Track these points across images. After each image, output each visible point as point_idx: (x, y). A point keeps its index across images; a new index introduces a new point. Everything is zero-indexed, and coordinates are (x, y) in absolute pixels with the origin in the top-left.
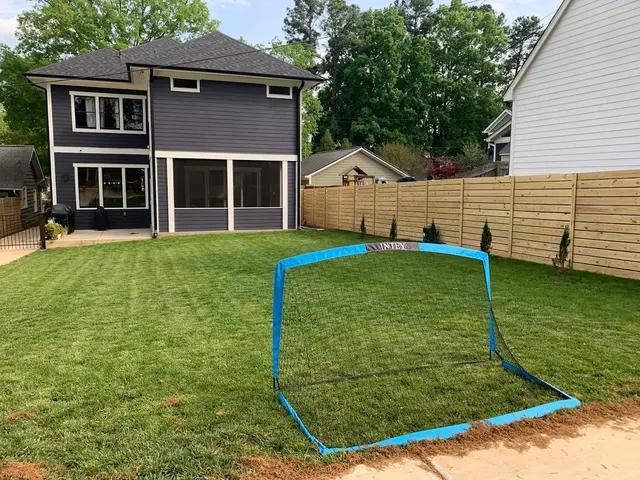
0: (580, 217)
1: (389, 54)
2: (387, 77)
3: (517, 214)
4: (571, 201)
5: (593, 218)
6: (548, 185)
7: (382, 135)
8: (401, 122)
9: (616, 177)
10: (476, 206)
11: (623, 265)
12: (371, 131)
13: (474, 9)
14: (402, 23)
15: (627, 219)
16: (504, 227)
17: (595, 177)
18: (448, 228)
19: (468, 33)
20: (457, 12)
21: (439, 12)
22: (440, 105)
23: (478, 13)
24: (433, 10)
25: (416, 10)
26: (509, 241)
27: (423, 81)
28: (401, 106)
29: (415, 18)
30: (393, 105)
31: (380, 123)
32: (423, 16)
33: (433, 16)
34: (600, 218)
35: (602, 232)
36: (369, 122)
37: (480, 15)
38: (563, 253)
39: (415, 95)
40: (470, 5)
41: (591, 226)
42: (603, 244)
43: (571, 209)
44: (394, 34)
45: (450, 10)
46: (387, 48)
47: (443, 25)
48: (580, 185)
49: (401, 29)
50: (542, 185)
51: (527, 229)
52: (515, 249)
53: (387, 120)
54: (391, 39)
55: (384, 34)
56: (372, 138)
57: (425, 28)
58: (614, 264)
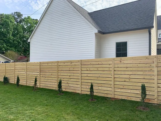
0: (41, 73)
1: (9, 27)
2: (9, 33)
3: (28, 73)
4: (39, 69)
5: (44, 73)
6: (34, 65)
7: (7, 48)
8: (13, 45)
9: (48, 63)
10: (18, 71)
11: (50, 86)
12: (3, 47)
13: (34, 19)
14: (13, 19)
15: (50, 74)
16: (24, 77)
17: (44, 63)
18: (11, 77)
19: (32, 25)
20: (29, 19)
21: (25, 18)
22: (25, 42)
23: (34, 21)
24: (23, 18)
25: (18, 17)
26: (26, 81)
27: (20, 35)
28: (14, 41)
29: (18, 18)
30: (11, 40)
31: (6, 45)
32: (20, 19)
33: (23, 19)
34: (45, 74)
35: (46, 77)
36: (3, 44)
37: (35, 21)
38: (36, 84)
39: (18, 39)
40: (33, 19)
41: (44, 76)
42: (46, 80)
43: (39, 71)
44: (11, 21)
45: (27, 18)
46: (8, 25)
47: (25, 22)
48: (41, 65)
49: (13, 20)
50: (33, 65)
51: (30, 77)
52: (27, 83)
53: (9, 44)
54: (10, 23)
55: (7, 21)
56: (4, 49)
57: (21, 22)
58: (48, 85)
